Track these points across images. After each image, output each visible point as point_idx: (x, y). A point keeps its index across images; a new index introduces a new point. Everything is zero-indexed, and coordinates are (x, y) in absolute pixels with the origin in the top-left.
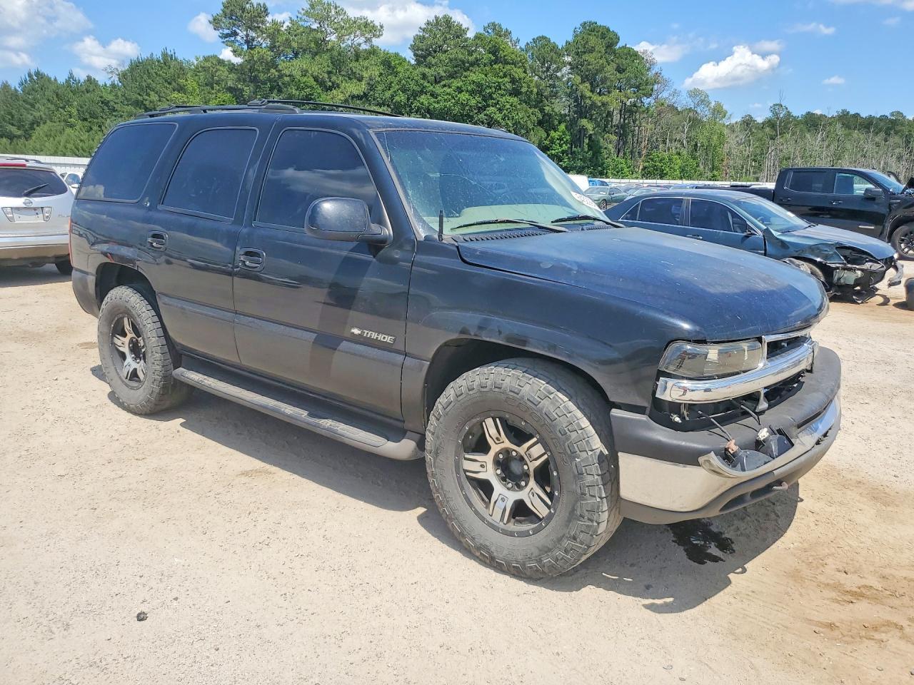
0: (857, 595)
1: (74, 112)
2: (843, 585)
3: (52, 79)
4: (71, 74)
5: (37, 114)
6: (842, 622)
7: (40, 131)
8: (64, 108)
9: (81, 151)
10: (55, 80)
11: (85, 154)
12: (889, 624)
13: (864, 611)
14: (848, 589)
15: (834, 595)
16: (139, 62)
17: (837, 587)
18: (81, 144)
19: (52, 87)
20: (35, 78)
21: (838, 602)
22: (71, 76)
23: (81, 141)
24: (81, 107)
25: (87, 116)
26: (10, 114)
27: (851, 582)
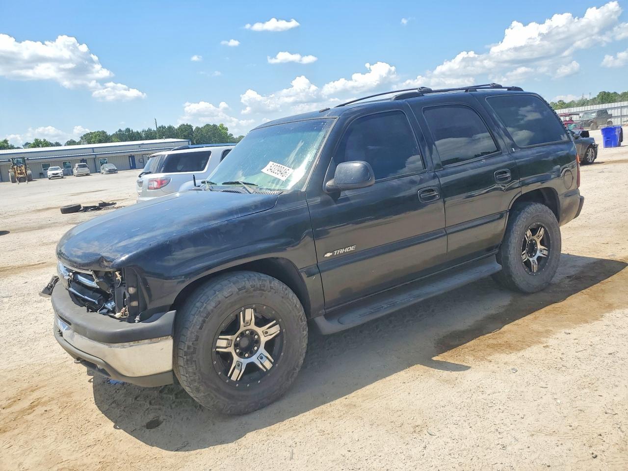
0: (32, 407)
2: (42, 406)
6: (30, 395)
12: (10, 406)
13: (25, 404)
14: (39, 406)
15: (43, 400)
17: (45, 404)
21: (38, 399)
27: (40, 410)
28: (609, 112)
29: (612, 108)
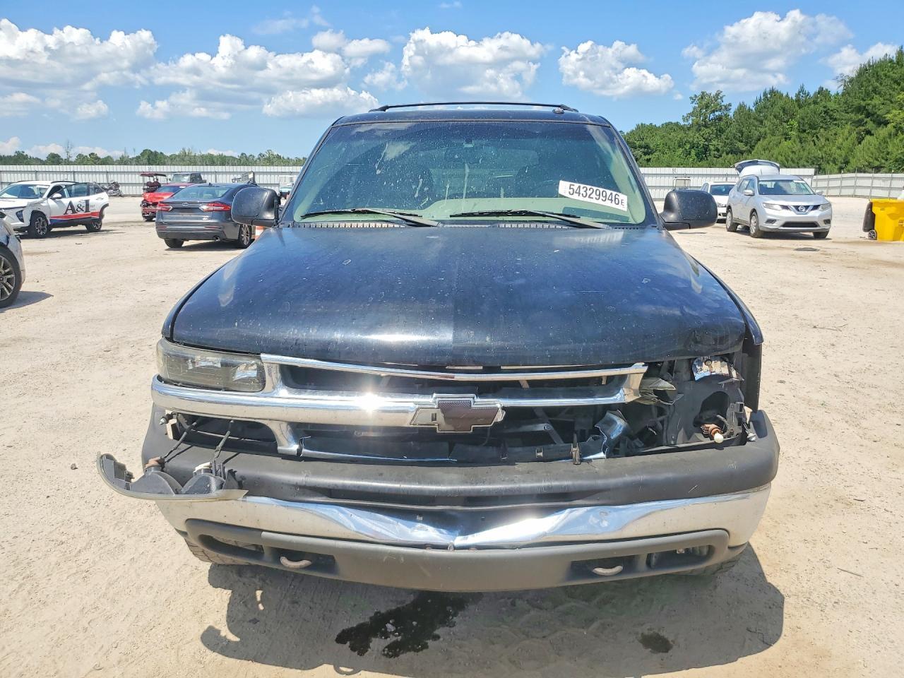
1: (796, 124)
3: (784, 95)
4: (802, 88)
5: (762, 130)
7: (759, 146)
8: (787, 122)
9: (790, 162)
10: (787, 96)
11: (793, 165)
16: (870, 66)
18: (791, 156)
19: (781, 103)
20: (769, 96)
22: (802, 90)
23: (793, 152)
24: (803, 119)
25: (807, 127)
26: (742, 132)
28: (204, 177)
29: (208, 173)
